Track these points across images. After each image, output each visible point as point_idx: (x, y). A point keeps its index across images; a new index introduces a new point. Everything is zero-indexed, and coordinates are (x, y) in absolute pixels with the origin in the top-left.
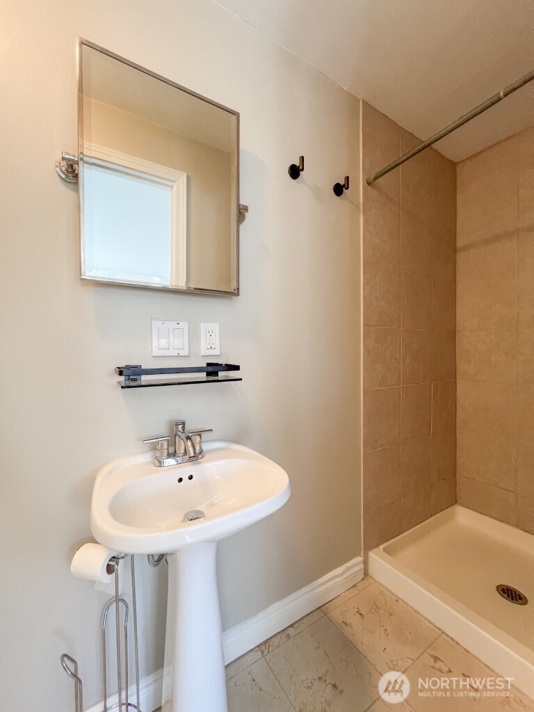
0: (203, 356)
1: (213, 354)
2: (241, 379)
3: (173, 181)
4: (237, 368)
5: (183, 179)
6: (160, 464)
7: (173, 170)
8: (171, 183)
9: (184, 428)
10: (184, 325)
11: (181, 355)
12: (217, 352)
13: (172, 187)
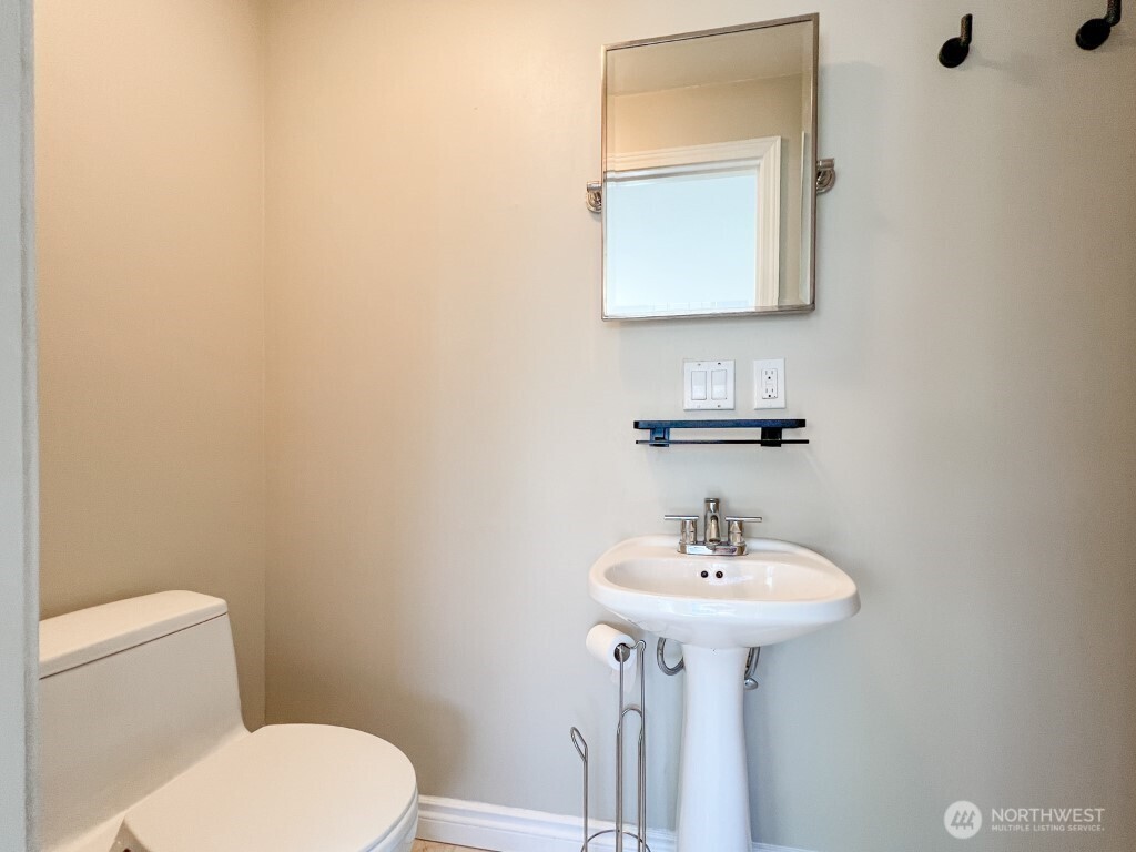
0: (757, 410)
1: (773, 406)
2: (807, 442)
3: (756, 158)
4: (801, 423)
5: (774, 146)
6: (683, 550)
7: (762, 139)
8: (757, 162)
9: (716, 508)
10: (728, 366)
11: (722, 407)
12: (780, 403)
13: (759, 166)
